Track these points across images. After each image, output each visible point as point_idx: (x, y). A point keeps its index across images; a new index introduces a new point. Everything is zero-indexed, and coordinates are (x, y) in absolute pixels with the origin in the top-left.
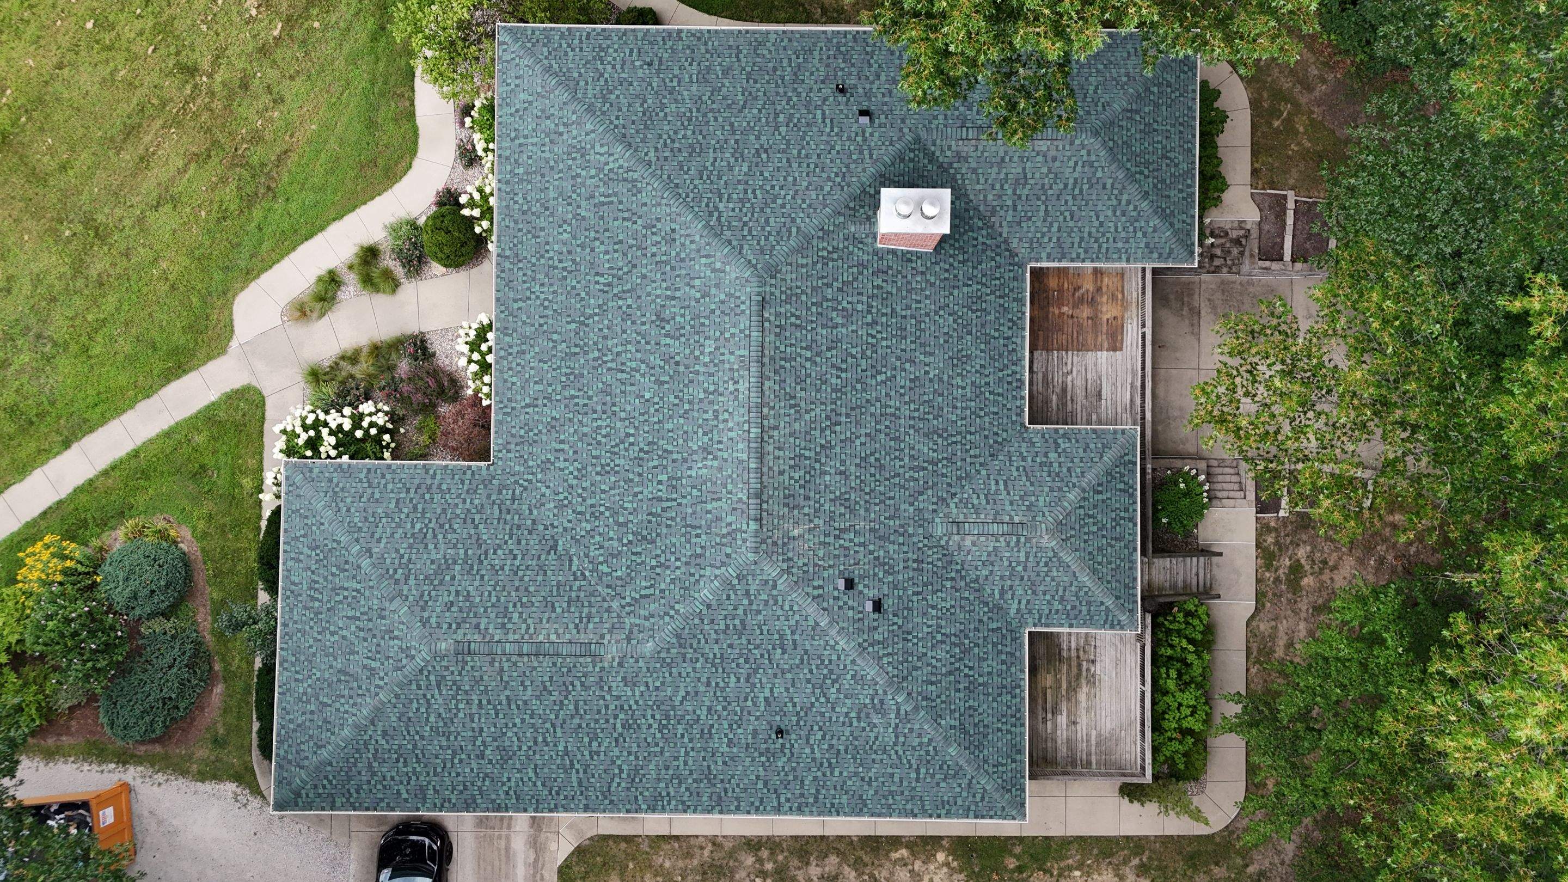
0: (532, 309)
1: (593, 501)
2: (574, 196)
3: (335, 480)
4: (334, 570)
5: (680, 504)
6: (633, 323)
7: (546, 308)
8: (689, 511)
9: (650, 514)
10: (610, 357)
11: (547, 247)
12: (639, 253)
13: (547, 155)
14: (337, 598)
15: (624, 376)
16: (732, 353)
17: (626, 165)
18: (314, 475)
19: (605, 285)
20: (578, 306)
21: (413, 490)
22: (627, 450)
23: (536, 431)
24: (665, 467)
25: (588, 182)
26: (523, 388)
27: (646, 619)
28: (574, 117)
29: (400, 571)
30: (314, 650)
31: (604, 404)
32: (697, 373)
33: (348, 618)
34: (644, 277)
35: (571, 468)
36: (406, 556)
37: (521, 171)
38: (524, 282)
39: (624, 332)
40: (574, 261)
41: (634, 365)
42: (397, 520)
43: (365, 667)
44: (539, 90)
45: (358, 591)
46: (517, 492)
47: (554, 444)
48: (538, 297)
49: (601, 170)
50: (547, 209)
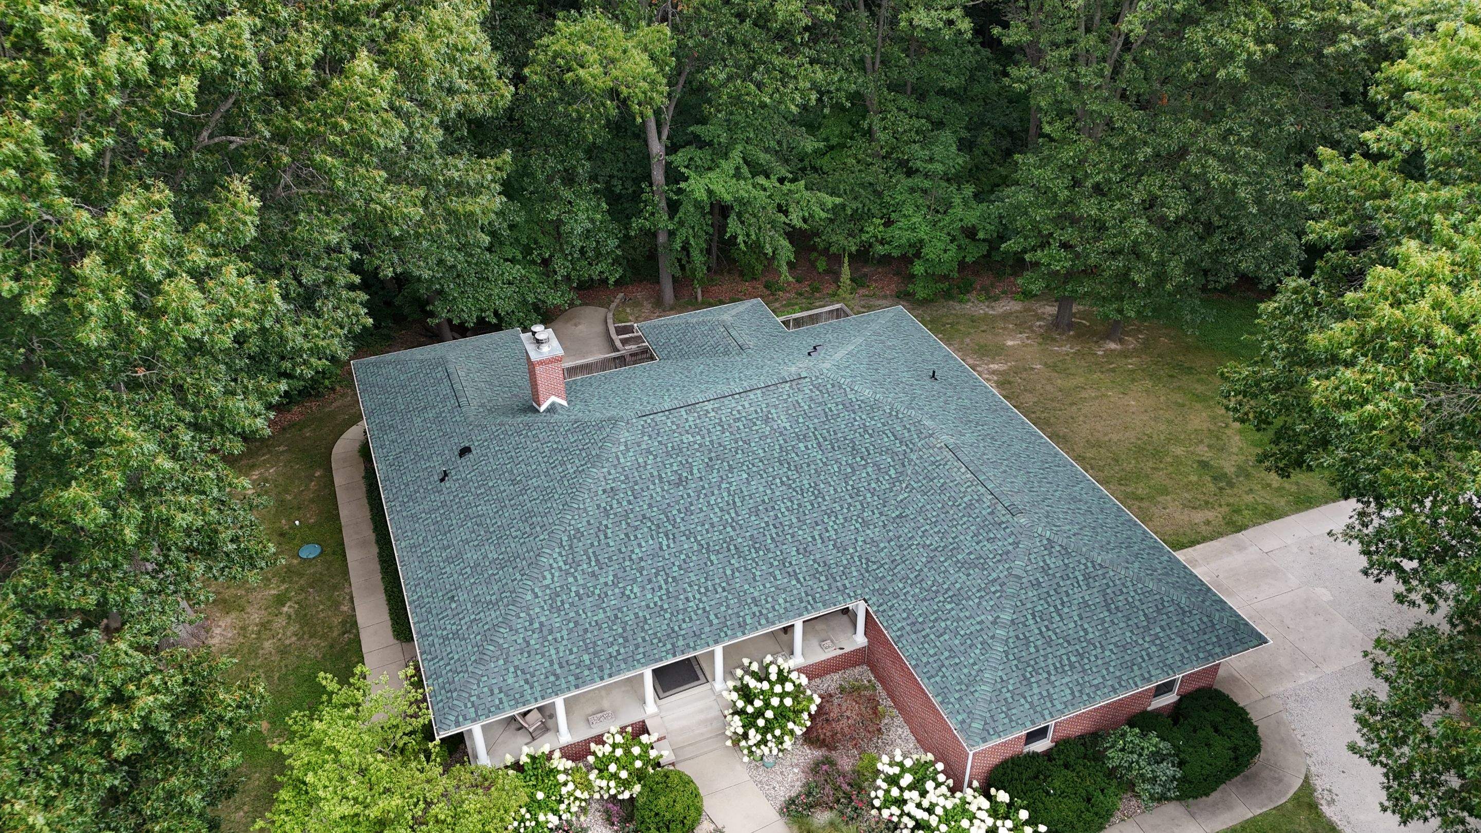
0: (713, 603)
1: (847, 497)
2: (597, 592)
3: (957, 695)
4: (1032, 650)
5: (815, 429)
6: (691, 504)
7: (707, 589)
8: (816, 421)
9: (833, 448)
10: (727, 516)
11: (652, 605)
12: (631, 516)
13: (565, 633)
14: (1054, 637)
15: (737, 500)
16: (687, 420)
17: (557, 550)
18: (965, 715)
19: (668, 539)
20: (694, 558)
21: (923, 633)
22: (794, 481)
23: (816, 566)
24: (793, 447)
25: (581, 582)
26: (785, 590)
27: (909, 431)
28: (522, 615)
29: (993, 589)
30: (1111, 647)
31: (766, 510)
32: (711, 442)
33: (1062, 620)
34: (650, 506)
35: (831, 523)
36: (978, 595)
37: (586, 657)
38: (691, 620)
39: (701, 509)
40: (657, 575)
41: (725, 494)
42: (955, 624)
43: (1088, 585)
44: (501, 662)
45: (1034, 618)
46: (875, 567)
47: (819, 546)
48: (700, 600)
49: (567, 573)
50: (616, 617)
